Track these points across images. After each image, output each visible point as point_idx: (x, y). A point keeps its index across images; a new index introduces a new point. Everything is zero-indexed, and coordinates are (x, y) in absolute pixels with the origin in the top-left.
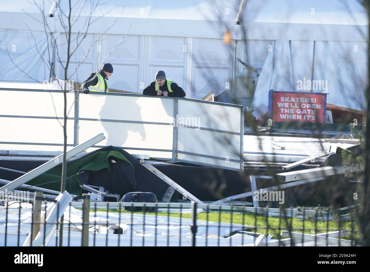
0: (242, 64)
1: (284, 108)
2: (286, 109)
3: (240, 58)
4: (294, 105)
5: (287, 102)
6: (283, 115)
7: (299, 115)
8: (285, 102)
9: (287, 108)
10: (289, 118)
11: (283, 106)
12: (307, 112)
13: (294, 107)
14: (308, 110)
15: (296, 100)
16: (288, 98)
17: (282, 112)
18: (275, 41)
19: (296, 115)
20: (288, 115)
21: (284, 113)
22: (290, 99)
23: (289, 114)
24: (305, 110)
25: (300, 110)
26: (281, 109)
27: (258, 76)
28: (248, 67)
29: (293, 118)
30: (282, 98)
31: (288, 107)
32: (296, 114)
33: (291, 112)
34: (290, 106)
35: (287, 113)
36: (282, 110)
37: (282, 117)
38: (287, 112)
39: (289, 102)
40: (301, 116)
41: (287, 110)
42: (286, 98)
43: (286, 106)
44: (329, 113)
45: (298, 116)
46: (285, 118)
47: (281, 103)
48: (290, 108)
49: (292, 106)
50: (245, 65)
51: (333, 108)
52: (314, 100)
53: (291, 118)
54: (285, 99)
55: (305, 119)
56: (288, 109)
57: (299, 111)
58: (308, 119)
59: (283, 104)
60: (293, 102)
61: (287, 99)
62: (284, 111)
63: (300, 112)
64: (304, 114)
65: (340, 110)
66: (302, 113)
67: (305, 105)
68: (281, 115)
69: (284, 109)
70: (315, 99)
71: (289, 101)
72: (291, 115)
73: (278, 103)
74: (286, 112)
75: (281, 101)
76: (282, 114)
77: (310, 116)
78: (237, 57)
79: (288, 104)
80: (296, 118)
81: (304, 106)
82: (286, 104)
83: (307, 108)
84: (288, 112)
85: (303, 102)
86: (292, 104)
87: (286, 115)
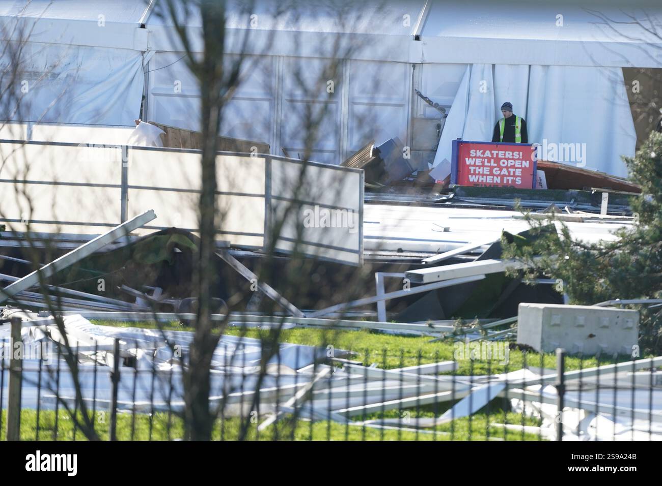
0: (422, 100)
1: (475, 165)
2: (477, 168)
3: (419, 90)
4: (489, 162)
5: (479, 157)
6: (474, 176)
7: (497, 176)
8: (476, 157)
9: (479, 167)
10: (482, 181)
11: (472, 163)
12: (509, 172)
13: (489, 164)
14: (510, 169)
15: (492, 154)
16: (481, 151)
17: (472, 172)
18: (471, 65)
19: (492, 177)
20: (481, 177)
21: (475, 174)
22: (483, 153)
23: (483, 175)
24: (504, 170)
25: (498, 169)
26: (470, 168)
27: (446, 117)
28: (431, 103)
29: (488, 181)
30: (472, 152)
31: (481, 164)
32: (494, 175)
33: (485, 173)
34: (483, 163)
35: (479, 174)
36: (472, 168)
37: (471, 180)
38: (479, 172)
39: (483, 158)
40: (499, 177)
41: (479, 168)
42: (478, 151)
43: (477, 164)
44: (541, 174)
45: (495, 177)
46: (476, 180)
47: (470, 159)
48: (483, 166)
49: (486, 164)
50: (426, 101)
51: (548, 166)
52: (519, 154)
53: (484, 181)
54: (476, 152)
55: (505, 182)
56: (482, 168)
57: (496, 171)
58: (510, 182)
59: (474, 159)
60: (487, 157)
61: (479, 153)
62: (475, 170)
63: (499, 172)
64: (504, 175)
65: (559, 170)
66: (502, 174)
67: (505, 161)
68: (470, 176)
69: (474, 168)
70: (521, 153)
71: (482, 156)
72: (485, 177)
73: (467, 159)
74: (477, 172)
75: (471, 155)
76: (472, 175)
77: (512, 178)
78: (414, 89)
79: (481, 159)
80: (492, 182)
81: (504, 163)
82: (477, 160)
83: (509, 165)
84: (481, 173)
85: (504, 157)
86: (486, 160)
87: (477, 176)
